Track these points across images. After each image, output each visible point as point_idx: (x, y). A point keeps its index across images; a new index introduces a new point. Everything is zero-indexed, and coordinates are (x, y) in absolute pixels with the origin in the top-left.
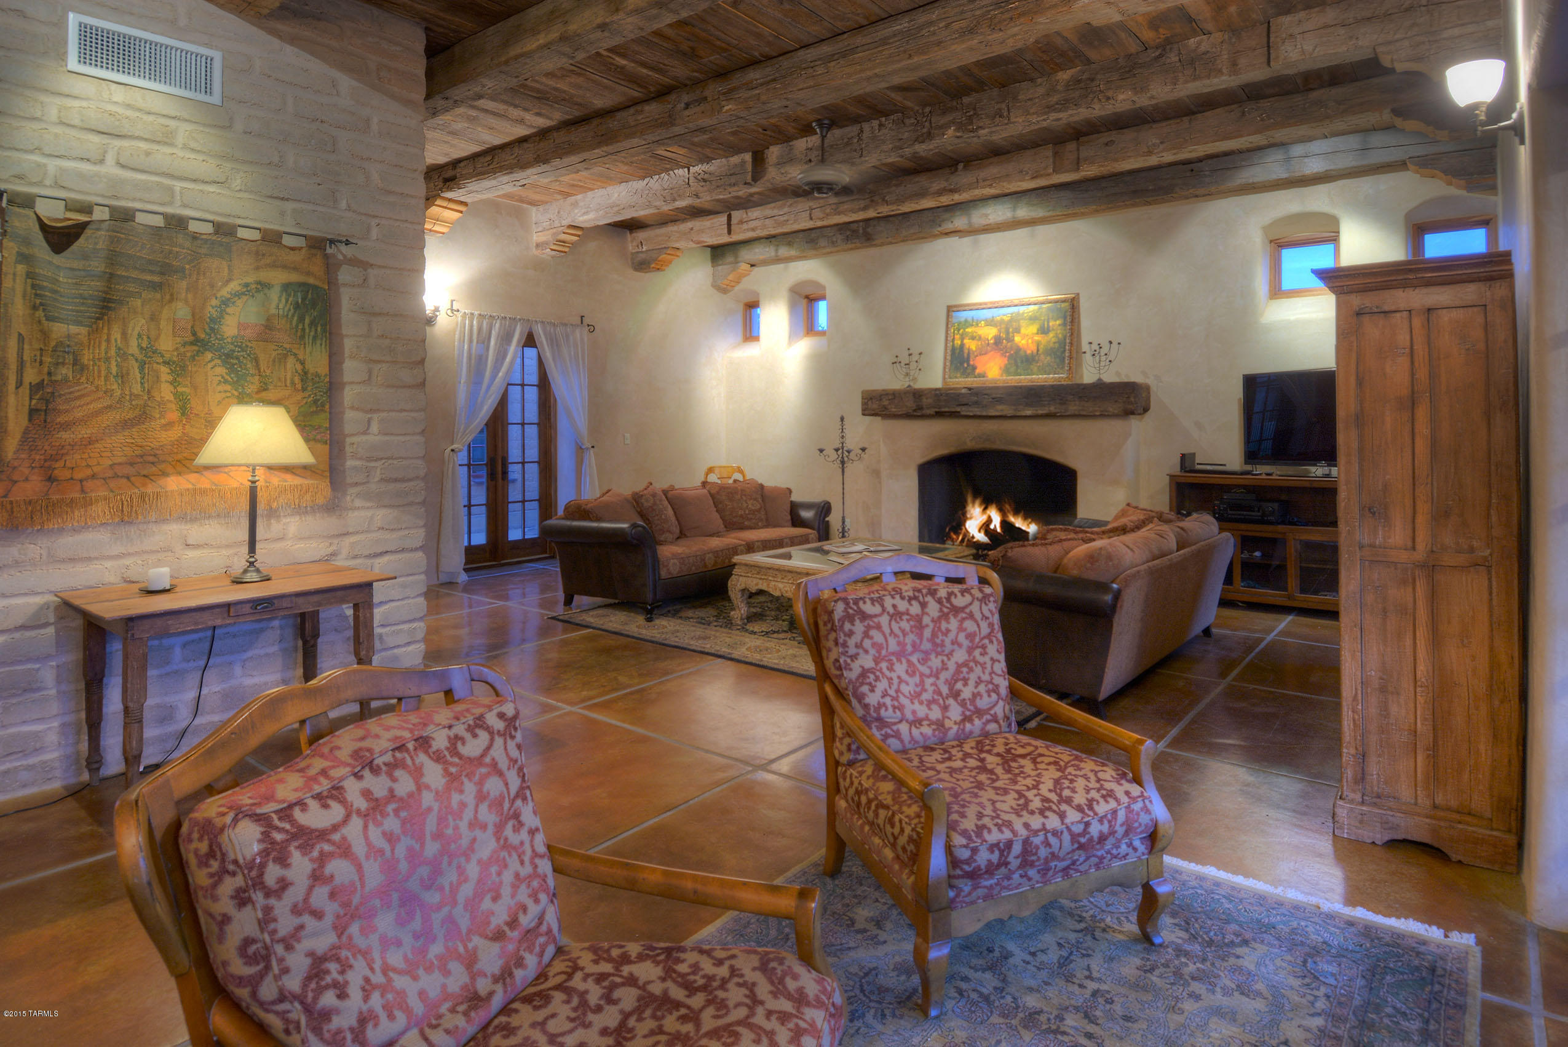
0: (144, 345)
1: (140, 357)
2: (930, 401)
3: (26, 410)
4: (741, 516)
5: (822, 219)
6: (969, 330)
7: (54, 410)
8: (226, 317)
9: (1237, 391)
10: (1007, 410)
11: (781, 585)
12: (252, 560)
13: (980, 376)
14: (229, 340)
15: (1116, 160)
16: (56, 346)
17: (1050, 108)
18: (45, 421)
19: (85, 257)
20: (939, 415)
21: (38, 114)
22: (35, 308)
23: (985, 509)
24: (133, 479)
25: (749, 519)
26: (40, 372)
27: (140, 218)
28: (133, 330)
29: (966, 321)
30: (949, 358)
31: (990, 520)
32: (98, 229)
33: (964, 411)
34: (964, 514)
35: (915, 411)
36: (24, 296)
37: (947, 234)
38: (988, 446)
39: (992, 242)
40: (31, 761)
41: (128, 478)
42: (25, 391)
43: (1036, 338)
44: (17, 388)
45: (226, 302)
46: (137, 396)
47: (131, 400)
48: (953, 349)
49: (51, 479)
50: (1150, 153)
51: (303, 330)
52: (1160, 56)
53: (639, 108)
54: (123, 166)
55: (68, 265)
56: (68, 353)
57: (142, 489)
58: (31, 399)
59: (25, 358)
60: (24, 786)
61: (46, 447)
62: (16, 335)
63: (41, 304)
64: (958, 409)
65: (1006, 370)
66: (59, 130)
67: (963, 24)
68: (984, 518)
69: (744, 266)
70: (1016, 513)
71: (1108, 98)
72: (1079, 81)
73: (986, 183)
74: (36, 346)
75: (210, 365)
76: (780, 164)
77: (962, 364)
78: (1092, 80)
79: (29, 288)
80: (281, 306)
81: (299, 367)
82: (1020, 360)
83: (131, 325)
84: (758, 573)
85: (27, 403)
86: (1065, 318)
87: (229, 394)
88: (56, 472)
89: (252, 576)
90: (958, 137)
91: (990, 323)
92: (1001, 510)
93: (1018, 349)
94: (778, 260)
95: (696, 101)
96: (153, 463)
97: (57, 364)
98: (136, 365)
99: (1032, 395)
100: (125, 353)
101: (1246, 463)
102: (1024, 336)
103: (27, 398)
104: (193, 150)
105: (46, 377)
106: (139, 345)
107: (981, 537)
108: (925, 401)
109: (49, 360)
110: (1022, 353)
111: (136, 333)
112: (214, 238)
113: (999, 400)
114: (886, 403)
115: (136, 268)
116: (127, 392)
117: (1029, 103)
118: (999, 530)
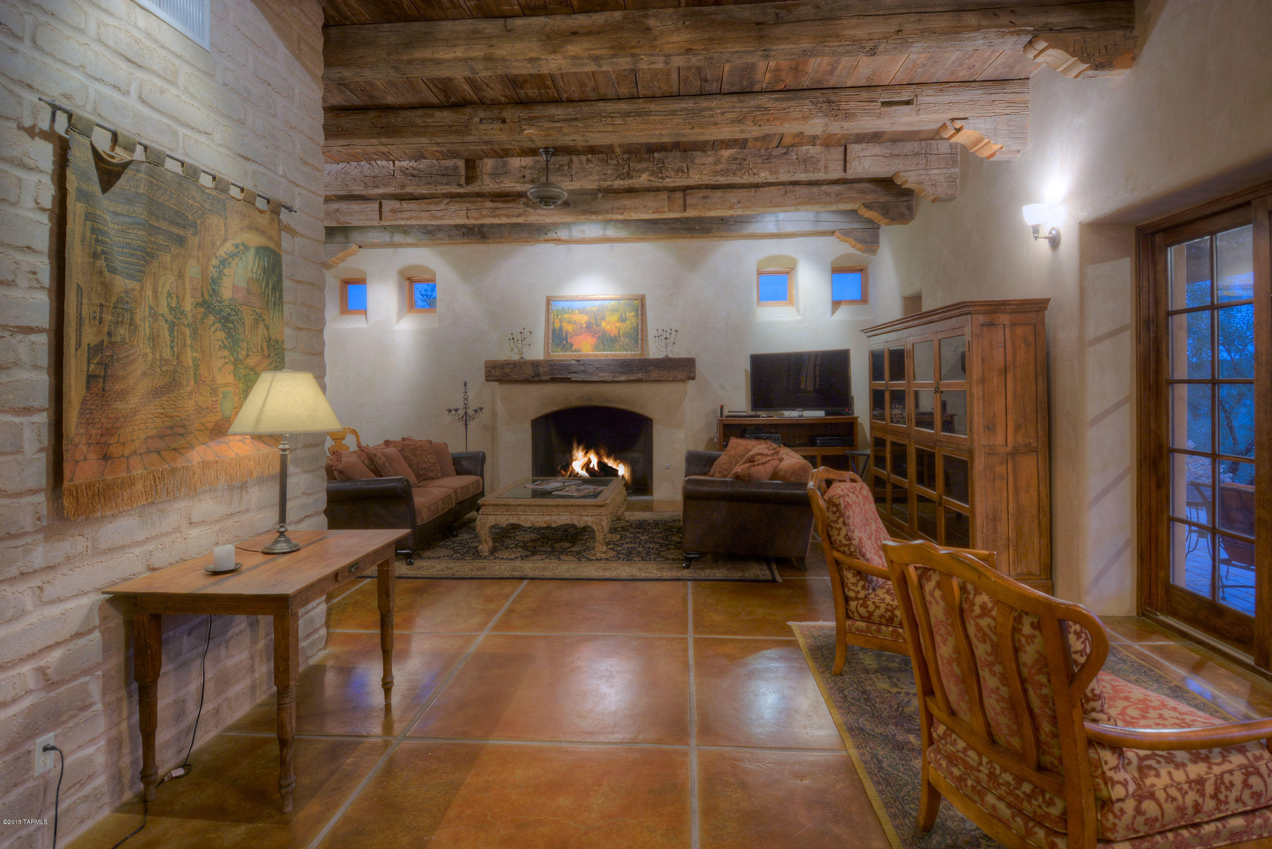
0: (173, 305)
1: (170, 318)
2: (546, 369)
3: (84, 377)
4: (426, 469)
5: (476, 219)
6: (566, 316)
7: (112, 376)
8: (224, 278)
9: (746, 365)
10: (607, 376)
11: (532, 518)
12: (282, 529)
13: (575, 351)
14: (227, 303)
15: (709, 209)
16: (117, 302)
17: (716, 173)
18: (103, 390)
19: (130, 201)
20: (554, 380)
21: (82, 26)
22: (95, 256)
23: (586, 453)
24: (163, 453)
25: (432, 471)
26: (99, 332)
27: (169, 164)
28: (163, 286)
29: (563, 309)
30: (551, 336)
31: (589, 461)
32: (138, 171)
33: (574, 377)
34: (571, 457)
35: (533, 377)
36: (83, 240)
37: (547, 241)
38: (588, 403)
39: (580, 252)
40: (88, 790)
41: (159, 453)
42: (84, 353)
43: (617, 325)
44: (76, 350)
45: (224, 263)
46: (167, 361)
47: (161, 366)
48: (554, 330)
49: (106, 457)
50: (731, 208)
51: (268, 294)
52: (785, 154)
53: (430, 112)
54: (144, 102)
55: (112, 209)
56: (126, 310)
57: (172, 465)
58: (89, 363)
59: (84, 314)
60: (82, 821)
61: (103, 420)
62: (76, 285)
63: (103, 252)
64: (569, 376)
65: (596, 348)
66: (96, 47)
67: (735, 115)
68: (586, 459)
69: (354, 247)
70: (609, 456)
71: (755, 174)
72: (736, 159)
73: (619, 211)
74: (96, 301)
75: (213, 329)
76: (494, 175)
77: (561, 341)
78: (745, 160)
79: (88, 233)
80: (255, 270)
81: (266, 332)
82: (608, 341)
83: (161, 282)
84: (507, 511)
85: (85, 368)
86: (637, 311)
87: (227, 360)
88: (111, 448)
89: (282, 547)
90: (650, 180)
91: (582, 311)
92: (598, 454)
93: (605, 332)
94: (392, 245)
95: (490, 118)
96: (182, 435)
97: (117, 323)
98: (166, 326)
99: (627, 366)
100: (155, 314)
101: (752, 410)
102: (609, 323)
103: (85, 363)
104: (191, 95)
105: (106, 339)
106: (169, 305)
107: (584, 473)
108: (541, 370)
109: (110, 318)
110: (607, 335)
111: (165, 291)
112: (214, 193)
113: (601, 369)
114: (508, 371)
115: (164, 219)
116: (158, 357)
117: (702, 166)
118: (596, 468)
